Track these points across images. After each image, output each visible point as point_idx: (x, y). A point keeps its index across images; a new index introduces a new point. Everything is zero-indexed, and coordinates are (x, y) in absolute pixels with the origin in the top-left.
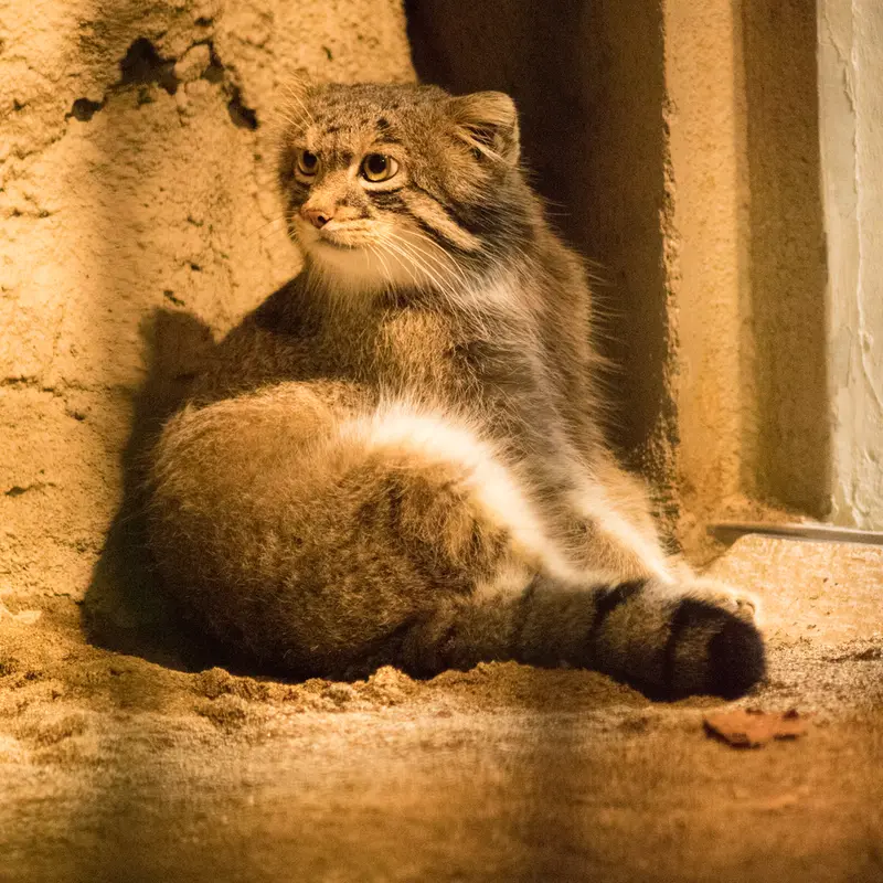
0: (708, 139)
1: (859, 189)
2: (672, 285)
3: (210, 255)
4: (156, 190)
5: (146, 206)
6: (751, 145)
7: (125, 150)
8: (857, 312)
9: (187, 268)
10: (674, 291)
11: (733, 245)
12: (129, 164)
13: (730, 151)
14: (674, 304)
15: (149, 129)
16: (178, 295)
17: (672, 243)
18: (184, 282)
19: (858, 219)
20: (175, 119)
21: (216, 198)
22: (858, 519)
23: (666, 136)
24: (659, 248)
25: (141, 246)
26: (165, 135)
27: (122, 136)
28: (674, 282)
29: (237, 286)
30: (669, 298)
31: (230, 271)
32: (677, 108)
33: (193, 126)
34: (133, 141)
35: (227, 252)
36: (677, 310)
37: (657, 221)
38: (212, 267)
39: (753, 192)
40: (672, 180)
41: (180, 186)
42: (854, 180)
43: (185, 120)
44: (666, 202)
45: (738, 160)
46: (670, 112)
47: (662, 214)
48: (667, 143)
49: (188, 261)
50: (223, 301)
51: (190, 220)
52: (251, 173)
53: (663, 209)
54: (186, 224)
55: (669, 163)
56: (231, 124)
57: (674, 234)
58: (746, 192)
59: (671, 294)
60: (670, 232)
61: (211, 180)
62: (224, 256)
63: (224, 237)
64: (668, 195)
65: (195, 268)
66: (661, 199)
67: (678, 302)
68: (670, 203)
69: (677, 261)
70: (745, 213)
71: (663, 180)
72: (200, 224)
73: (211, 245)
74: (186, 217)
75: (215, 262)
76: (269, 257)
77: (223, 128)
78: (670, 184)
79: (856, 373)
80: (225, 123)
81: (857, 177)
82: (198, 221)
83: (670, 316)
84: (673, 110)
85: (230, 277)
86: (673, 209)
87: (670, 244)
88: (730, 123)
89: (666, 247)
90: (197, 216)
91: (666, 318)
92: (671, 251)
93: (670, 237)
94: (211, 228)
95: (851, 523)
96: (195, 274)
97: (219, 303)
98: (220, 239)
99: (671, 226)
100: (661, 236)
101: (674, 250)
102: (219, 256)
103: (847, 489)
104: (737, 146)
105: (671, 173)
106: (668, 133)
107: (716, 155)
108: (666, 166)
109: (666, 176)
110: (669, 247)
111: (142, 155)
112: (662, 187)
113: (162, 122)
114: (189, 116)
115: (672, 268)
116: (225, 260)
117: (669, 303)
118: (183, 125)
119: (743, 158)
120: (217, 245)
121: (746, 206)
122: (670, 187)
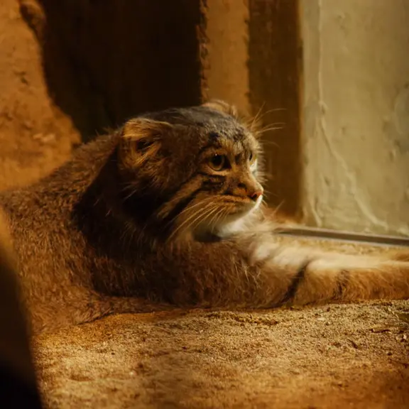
2: (206, 72)
10: (206, 77)
14: (206, 85)
17: (205, 45)
22: (319, 222)
30: (203, 81)
36: (207, 89)
37: (195, 32)
40: (205, 6)
42: (318, 6)
44: (202, 20)
47: (198, 27)
53: (199, 23)
59: (203, 78)
60: (203, 38)
64: (203, 15)
66: (199, 18)
67: (208, 83)
68: (204, 20)
69: (208, 57)
70: (246, 26)
71: (199, 6)
79: (318, 129)
81: (320, 4)
83: (203, 93)
86: (205, 24)
89: (201, 48)
92: (203, 51)
93: (204, 42)
95: (315, 224)
99: (205, 35)
101: (206, 50)
103: (312, 202)
110: (203, 47)
112: (199, 10)
115: (205, 62)
117: (202, 84)
122: (204, 10)
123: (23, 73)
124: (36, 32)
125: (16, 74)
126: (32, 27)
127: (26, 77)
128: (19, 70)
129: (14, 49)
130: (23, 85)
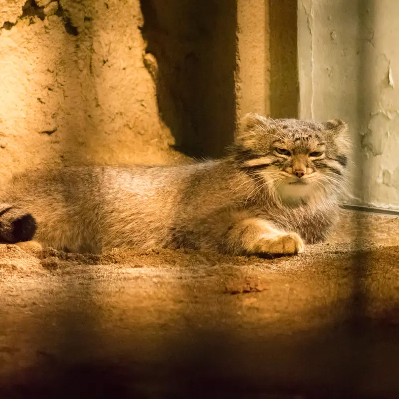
0: (254, 44)
1: (313, 65)
2: (239, 100)
3: (56, 84)
4: (35, 58)
5: (31, 64)
6: (271, 46)
7: (24, 42)
8: (311, 113)
9: (47, 89)
10: (239, 103)
11: (263, 85)
12: (25, 47)
13: (263, 48)
14: (239, 108)
15: (33, 34)
16: (43, 100)
17: (239, 84)
18: (46, 95)
19: (312, 76)
20: (43, 30)
21: (59, 62)
23: (237, 41)
24: (233, 86)
25: (29, 80)
26: (39, 37)
27: (22, 36)
28: (239, 99)
29: (67, 97)
30: (237, 106)
31: (64, 91)
32: (242, 31)
33: (51, 33)
34: (27, 39)
35: (63, 83)
36: (240, 111)
37: (233, 75)
38: (57, 89)
39: (272, 65)
40: (239, 60)
41: (45, 57)
42: (311, 62)
43: (47, 31)
44: (237, 68)
45: (266, 52)
46: (239, 32)
47: (235, 72)
48: (237, 44)
49: (47, 87)
50: (60, 103)
51: (48, 70)
52: (74, 52)
53: (235, 70)
54: (46, 72)
55: (238, 52)
56: (66, 33)
57: (239, 81)
58: (269, 64)
59: (238, 104)
60: (238, 80)
61: (57, 54)
62: (62, 85)
63: (62, 77)
64: (237, 65)
65: (50, 89)
66: (235, 67)
67: (241, 108)
68: (238, 68)
69: (240, 91)
70: (268, 73)
71: (235, 59)
72: (53, 72)
73: (56, 81)
74: (47, 69)
75: (58, 87)
76: (81, 86)
77: (63, 35)
78: (238, 61)
80: (63, 32)
81: (312, 60)
82: (52, 71)
83: (237, 113)
84: (240, 31)
85: (64, 93)
86: (239, 71)
87: (238, 85)
88: (263, 37)
89: (236, 86)
90: (51, 69)
91: (235, 113)
92: (238, 87)
93: (238, 82)
94: (57, 74)
96: (50, 92)
97: (59, 103)
98: (60, 78)
99: (239, 78)
100: (234, 82)
101: (240, 87)
102: (60, 85)
104: (266, 46)
105: (239, 56)
106: (238, 40)
107: (257, 50)
108: (237, 54)
109: (237, 58)
111: (29, 44)
112: (235, 62)
113: (38, 32)
114: (49, 29)
115: (238, 94)
116: (62, 87)
117: (237, 108)
118: (46, 33)
119: (268, 51)
120: (59, 80)
121: (269, 70)
122: (238, 62)
123: (142, 101)
124: (152, 76)
125: (138, 101)
126: (150, 72)
127: (143, 103)
128: (139, 98)
129: (137, 85)
130: (142, 108)
